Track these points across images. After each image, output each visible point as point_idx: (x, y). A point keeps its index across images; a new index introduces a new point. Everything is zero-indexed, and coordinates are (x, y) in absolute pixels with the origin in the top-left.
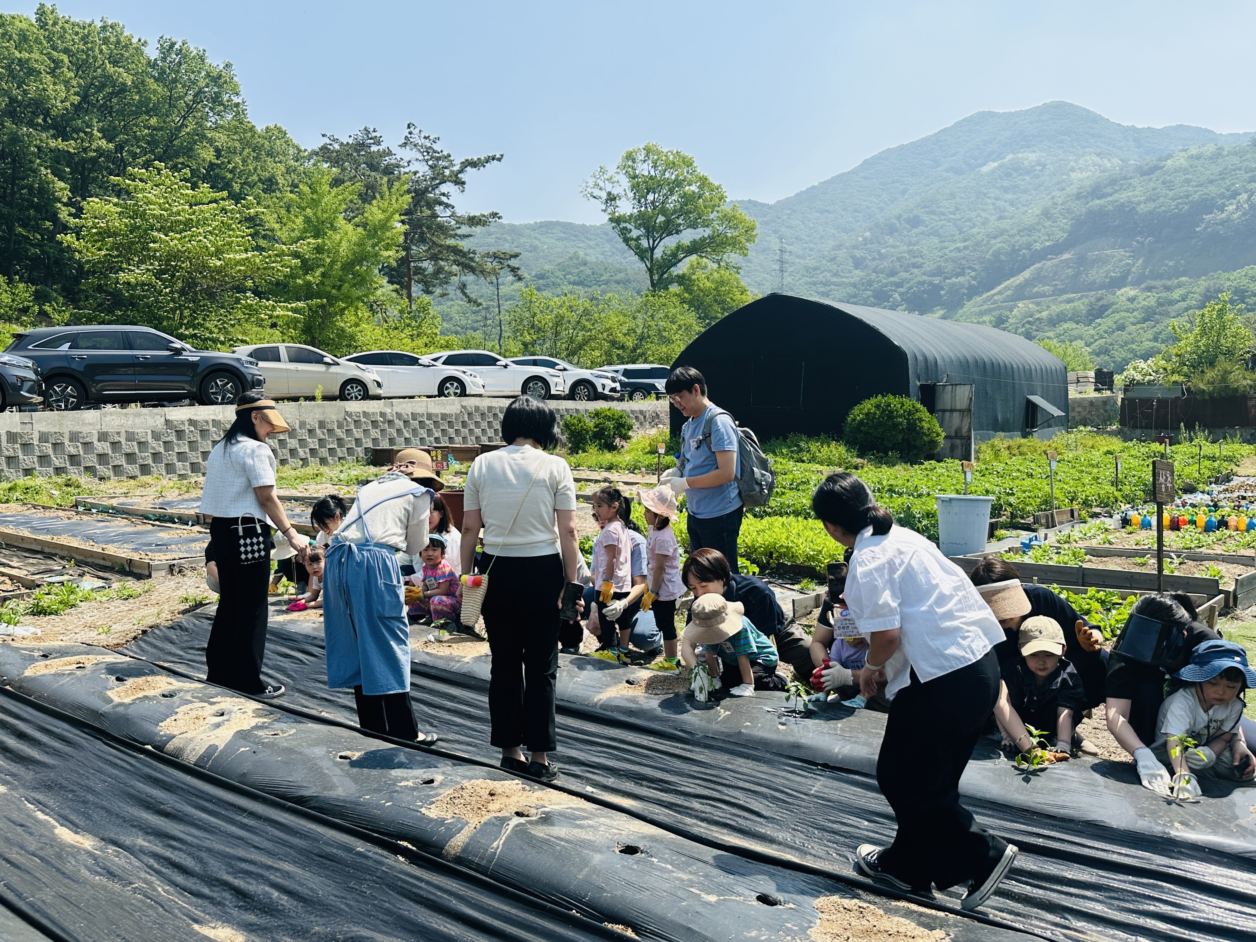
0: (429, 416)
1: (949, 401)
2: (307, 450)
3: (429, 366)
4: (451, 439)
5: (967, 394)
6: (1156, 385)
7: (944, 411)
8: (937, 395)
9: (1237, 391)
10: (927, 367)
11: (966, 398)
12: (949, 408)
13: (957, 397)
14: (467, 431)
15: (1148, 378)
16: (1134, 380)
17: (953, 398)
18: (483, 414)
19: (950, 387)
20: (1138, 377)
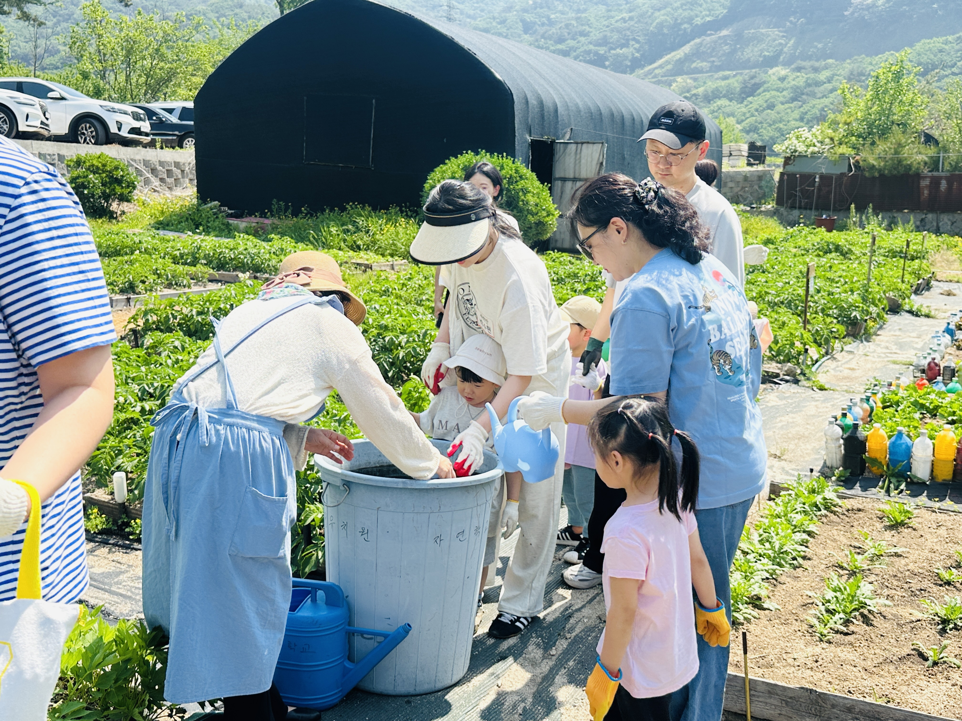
1: (572, 165)
5: (596, 156)
6: (819, 158)
7: (564, 180)
8: (557, 157)
9: (910, 169)
10: (542, 116)
11: (595, 162)
12: (572, 176)
13: (583, 161)
15: (811, 149)
16: (796, 151)
17: (578, 162)
19: (573, 146)
20: (801, 148)
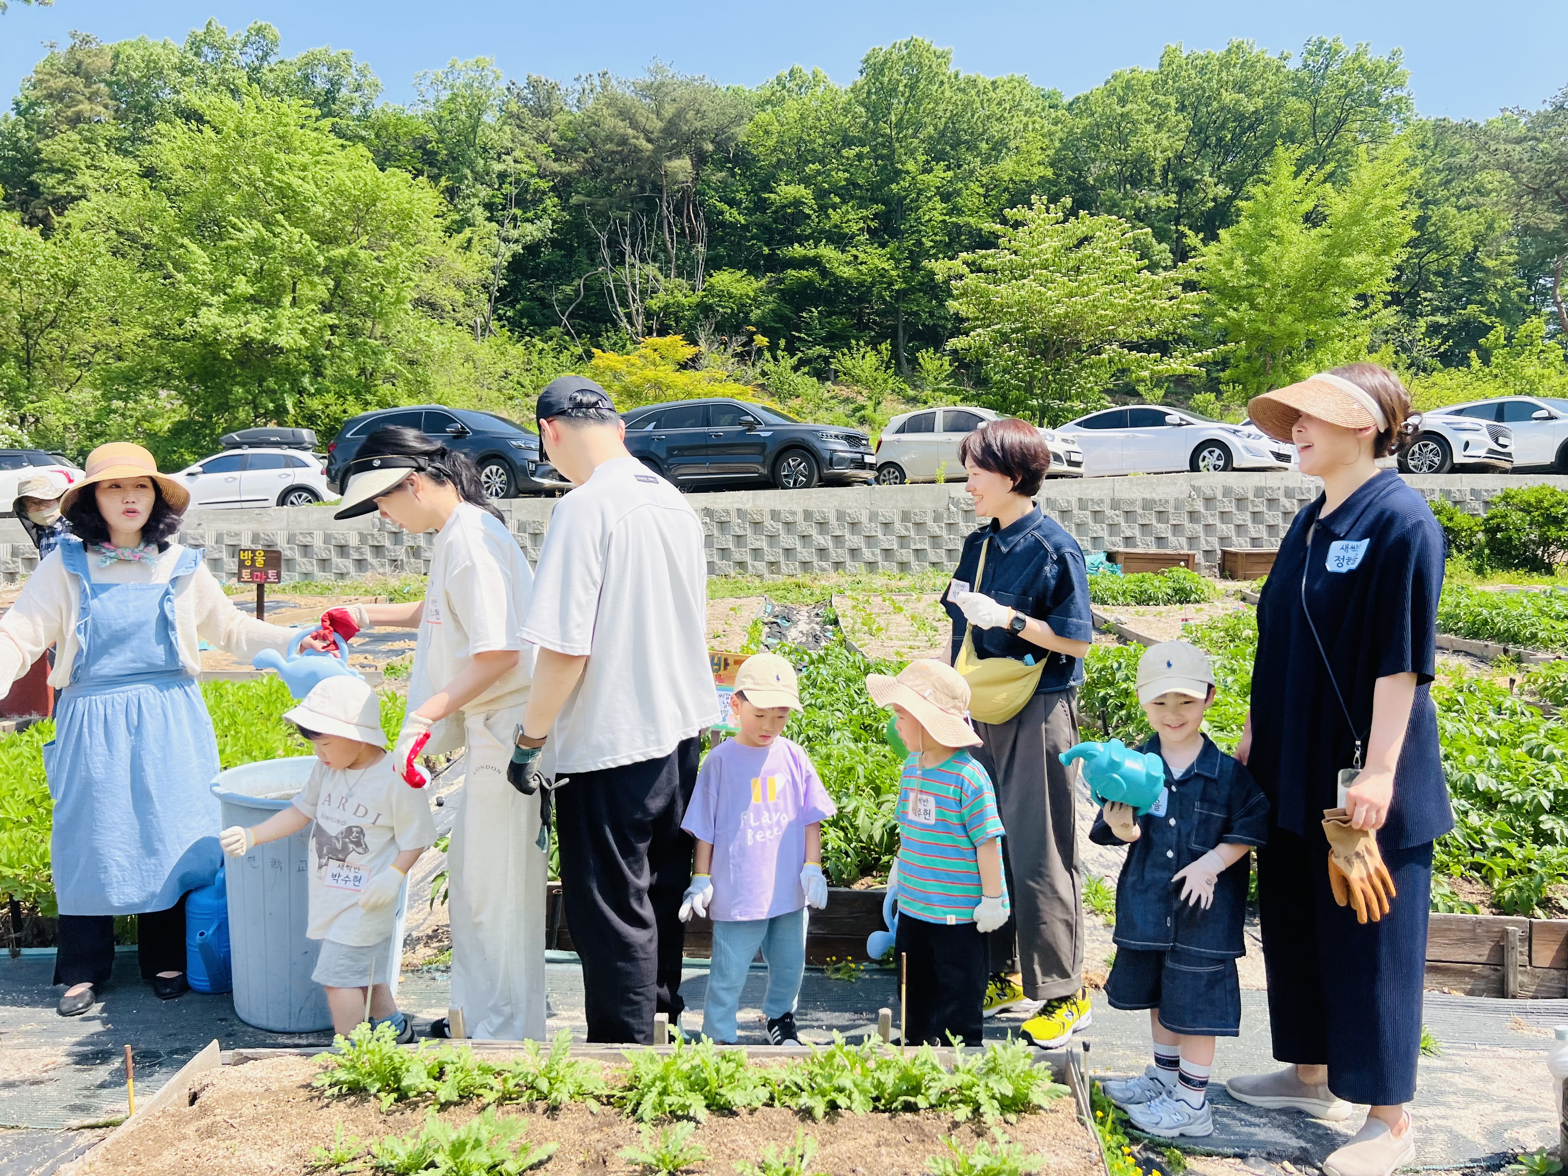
0: (1115, 504)
2: (878, 551)
3: (1180, 425)
4: (1160, 540)
14: (1199, 528)
18: (1240, 501)
